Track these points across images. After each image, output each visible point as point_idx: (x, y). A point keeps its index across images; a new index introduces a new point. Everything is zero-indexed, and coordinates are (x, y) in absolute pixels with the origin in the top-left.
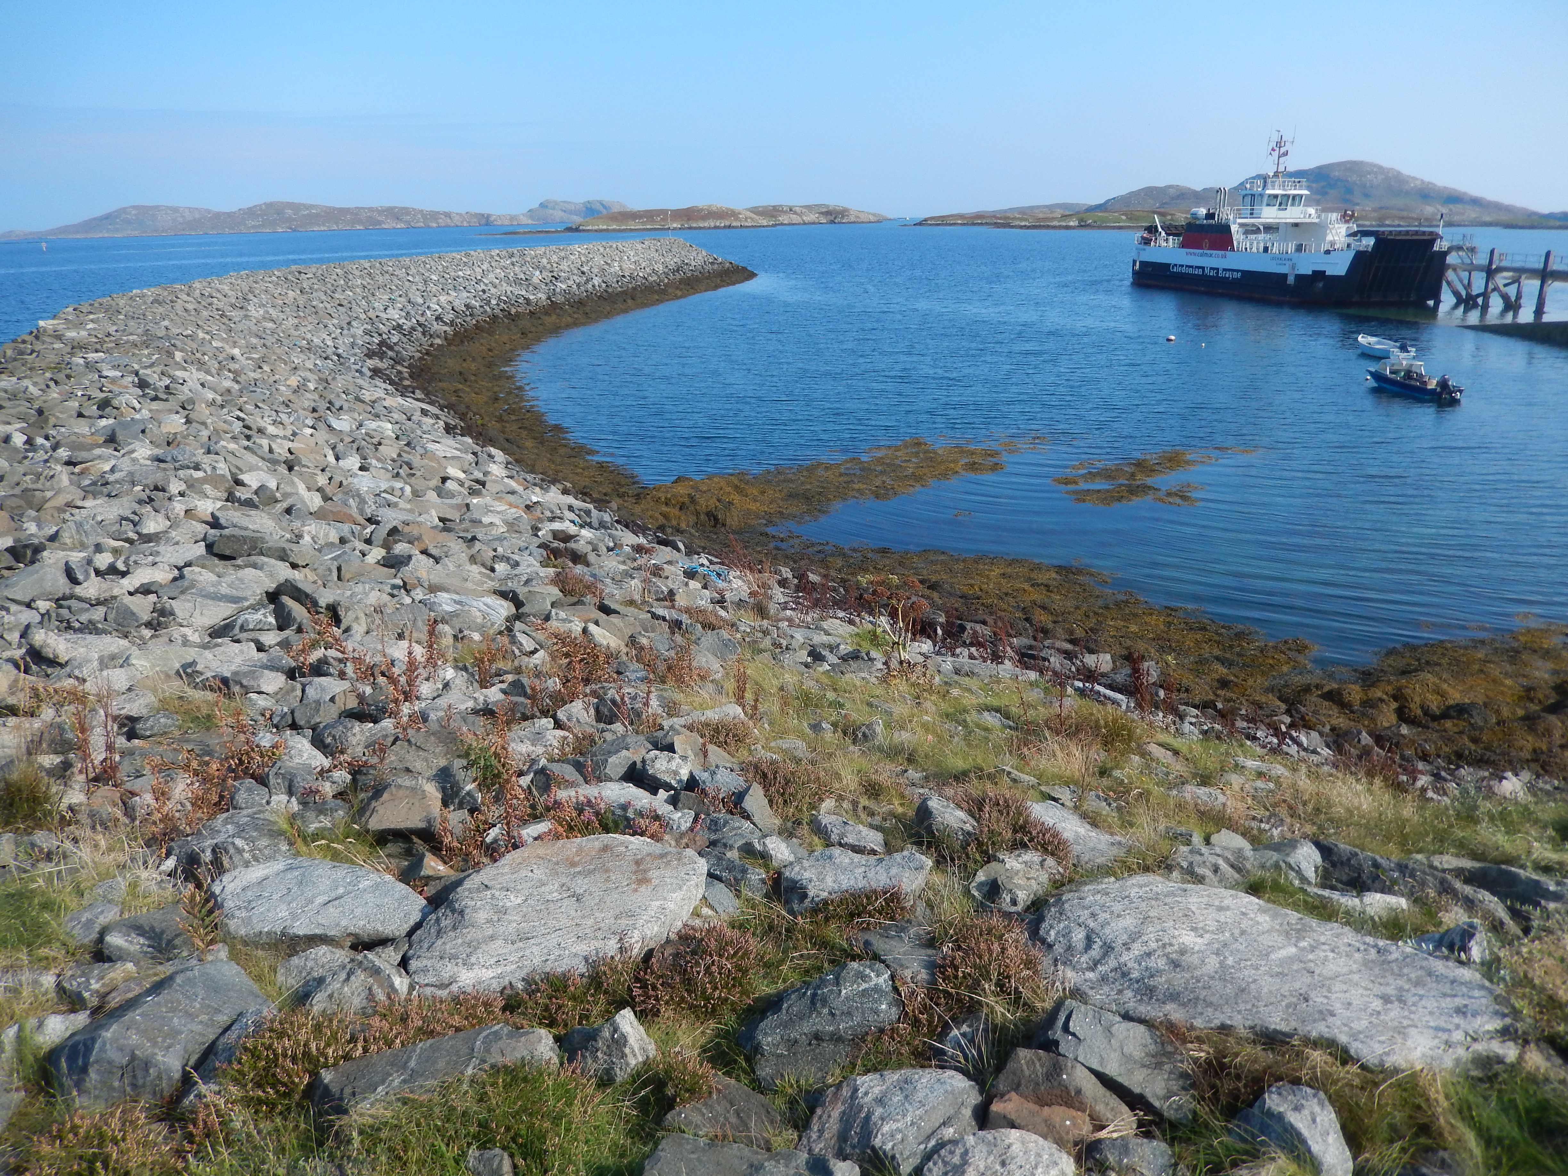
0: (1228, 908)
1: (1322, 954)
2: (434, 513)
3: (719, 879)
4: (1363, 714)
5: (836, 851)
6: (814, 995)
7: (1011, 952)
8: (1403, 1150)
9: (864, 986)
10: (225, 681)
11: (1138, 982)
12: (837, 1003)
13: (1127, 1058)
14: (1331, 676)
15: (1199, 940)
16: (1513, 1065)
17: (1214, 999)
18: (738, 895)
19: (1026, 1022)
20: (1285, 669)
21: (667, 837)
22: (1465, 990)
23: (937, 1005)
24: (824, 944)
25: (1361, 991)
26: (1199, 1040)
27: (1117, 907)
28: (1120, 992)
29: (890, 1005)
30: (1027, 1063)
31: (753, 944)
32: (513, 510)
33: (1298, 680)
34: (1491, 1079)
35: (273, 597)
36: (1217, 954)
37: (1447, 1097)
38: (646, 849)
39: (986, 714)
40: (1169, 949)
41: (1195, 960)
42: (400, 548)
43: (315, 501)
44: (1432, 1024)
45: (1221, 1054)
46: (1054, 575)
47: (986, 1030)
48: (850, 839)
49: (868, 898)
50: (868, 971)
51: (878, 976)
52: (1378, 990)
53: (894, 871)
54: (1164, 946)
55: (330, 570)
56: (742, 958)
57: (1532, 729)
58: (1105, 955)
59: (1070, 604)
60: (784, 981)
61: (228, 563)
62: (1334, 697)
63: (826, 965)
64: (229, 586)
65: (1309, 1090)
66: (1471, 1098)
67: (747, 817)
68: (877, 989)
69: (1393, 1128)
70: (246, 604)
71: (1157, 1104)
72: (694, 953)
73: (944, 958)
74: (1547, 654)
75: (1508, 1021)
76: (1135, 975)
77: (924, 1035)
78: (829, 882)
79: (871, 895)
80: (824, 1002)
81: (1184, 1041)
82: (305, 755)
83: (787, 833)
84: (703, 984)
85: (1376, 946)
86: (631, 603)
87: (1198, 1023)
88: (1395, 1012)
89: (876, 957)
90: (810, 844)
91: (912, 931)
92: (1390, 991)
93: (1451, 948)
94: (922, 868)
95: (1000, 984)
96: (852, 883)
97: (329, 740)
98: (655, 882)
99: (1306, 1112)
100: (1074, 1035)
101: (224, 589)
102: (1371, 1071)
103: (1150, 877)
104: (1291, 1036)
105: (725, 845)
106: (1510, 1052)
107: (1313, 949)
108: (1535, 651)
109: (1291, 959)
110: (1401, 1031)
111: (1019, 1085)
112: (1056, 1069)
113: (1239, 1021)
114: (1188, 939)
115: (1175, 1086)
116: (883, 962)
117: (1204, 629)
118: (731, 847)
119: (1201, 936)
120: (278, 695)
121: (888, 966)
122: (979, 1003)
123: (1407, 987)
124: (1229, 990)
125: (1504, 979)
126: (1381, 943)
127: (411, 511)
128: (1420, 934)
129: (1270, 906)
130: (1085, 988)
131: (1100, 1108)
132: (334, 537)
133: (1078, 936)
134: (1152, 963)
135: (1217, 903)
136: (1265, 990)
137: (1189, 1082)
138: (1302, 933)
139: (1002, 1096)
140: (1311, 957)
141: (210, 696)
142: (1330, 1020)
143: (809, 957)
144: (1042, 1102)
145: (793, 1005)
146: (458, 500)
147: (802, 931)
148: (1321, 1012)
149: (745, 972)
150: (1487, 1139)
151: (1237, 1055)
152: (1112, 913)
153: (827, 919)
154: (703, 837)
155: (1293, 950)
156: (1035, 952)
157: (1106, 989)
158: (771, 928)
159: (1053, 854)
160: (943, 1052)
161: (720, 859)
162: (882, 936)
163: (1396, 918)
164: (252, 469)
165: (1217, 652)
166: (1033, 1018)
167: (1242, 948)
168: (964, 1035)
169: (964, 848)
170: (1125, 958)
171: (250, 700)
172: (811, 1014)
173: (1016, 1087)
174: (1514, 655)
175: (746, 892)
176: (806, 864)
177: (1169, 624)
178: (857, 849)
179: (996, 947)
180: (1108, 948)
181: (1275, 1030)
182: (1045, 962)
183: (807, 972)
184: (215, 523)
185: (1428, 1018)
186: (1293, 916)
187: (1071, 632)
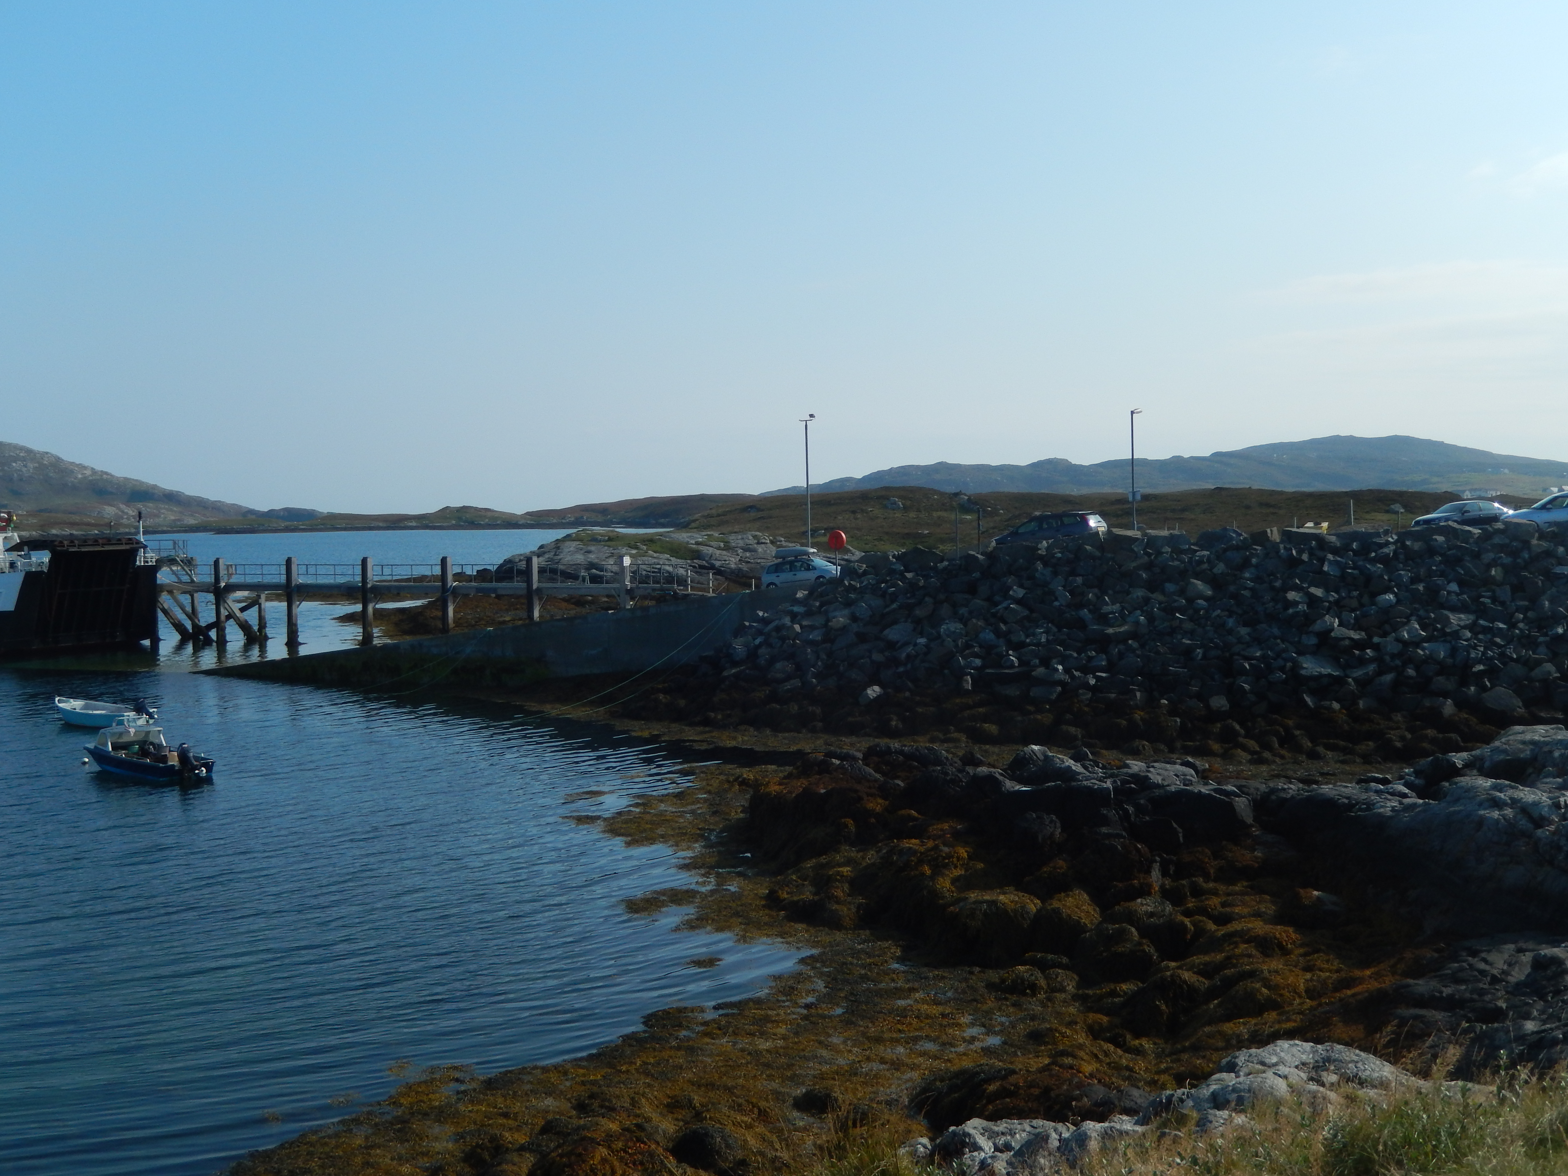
174: (401, 1127)
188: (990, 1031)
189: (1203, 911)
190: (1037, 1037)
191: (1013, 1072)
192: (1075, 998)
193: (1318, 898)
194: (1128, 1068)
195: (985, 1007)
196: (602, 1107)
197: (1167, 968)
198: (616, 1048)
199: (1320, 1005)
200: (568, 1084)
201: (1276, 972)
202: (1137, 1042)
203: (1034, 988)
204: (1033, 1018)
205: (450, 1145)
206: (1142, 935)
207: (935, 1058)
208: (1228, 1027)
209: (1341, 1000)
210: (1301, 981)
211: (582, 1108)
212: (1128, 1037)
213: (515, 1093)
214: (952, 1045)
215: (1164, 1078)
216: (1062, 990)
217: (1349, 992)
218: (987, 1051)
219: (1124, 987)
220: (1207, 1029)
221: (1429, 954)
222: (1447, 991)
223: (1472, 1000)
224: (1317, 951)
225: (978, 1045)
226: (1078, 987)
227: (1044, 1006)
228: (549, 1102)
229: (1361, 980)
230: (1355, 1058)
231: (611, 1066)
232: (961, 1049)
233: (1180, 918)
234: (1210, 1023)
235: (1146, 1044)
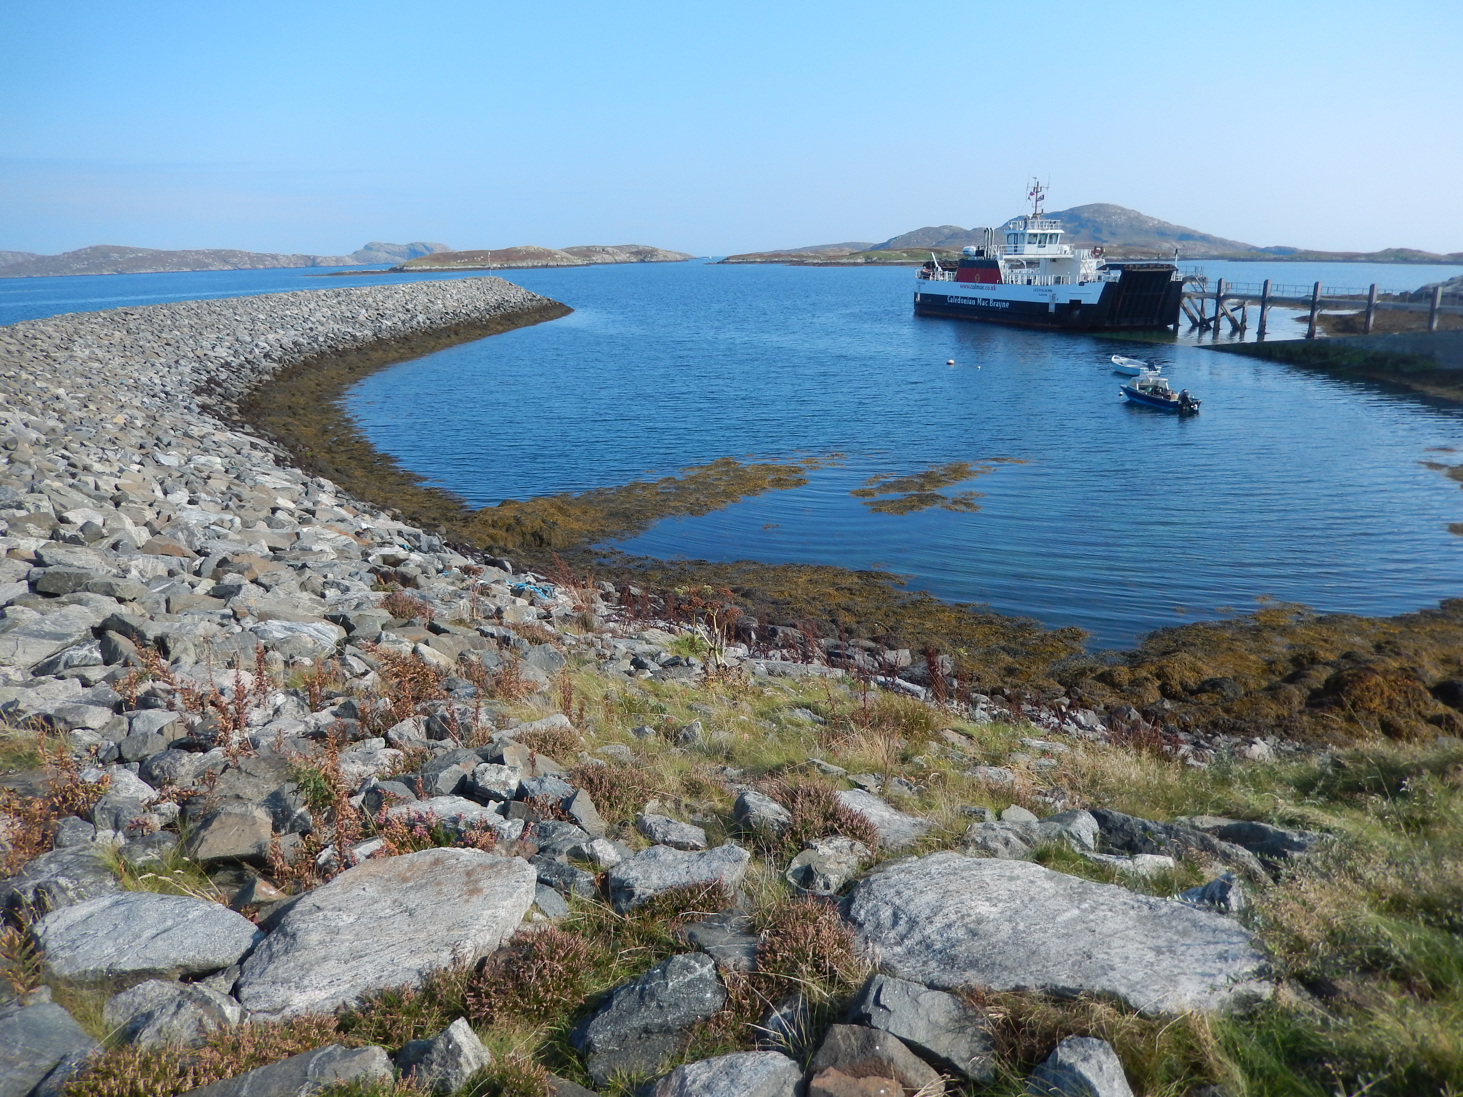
0: (1018, 878)
1: (1101, 914)
2: (264, 543)
3: (549, 884)
4: (1132, 693)
5: (661, 849)
6: (643, 989)
7: (825, 933)
8: (1180, 1088)
9: (690, 977)
10: (48, 719)
11: (940, 952)
12: (664, 996)
13: (933, 1025)
14: (1103, 660)
15: (994, 909)
16: (1269, 1002)
17: (1008, 963)
18: (568, 897)
19: (842, 998)
20: (1063, 655)
21: (497, 847)
22: (1225, 937)
23: (759, 989)
24: (651, 939)
25: (1136, 945)
26: (997, 1002)
27: (920, 884)
28: (925, 963)
29: (714, 993)
30: (843, 1038)
31: (583, 945)
32: (343, 537)
33: (1075, 665)
34: (1251, 1016)
35: (99, 632)
36: (1010, 921)
37: (1215, 1036)
38: (477, 860)
39: (797, 710)
40: (967, 920)
41: (990, 928)
42: (230, 578)
43: (143, 536)
44: (1199, 970)
45: (1017, 1013)
46: (856, 580)
47: (804, 1010)
48: (673, 837)
49: (691, 892)
50: (693, 962)
51: (702, 966)
52: (1151, 943)
53: (715, 865)
54: (963, 917)
55: (158, 603)
56: (573, 959)
57: (1275, 698)
58: (911, 929)
59: (871, 605)
60: (614, 979)
61: (52, 600)
62: (1107, 679)
63: (653, 959)
64: (53, 623)
65: (1095, 1040)
66: (1235, 1035)
67: (575, 822)
68: (701, 979)
69: (1170, 1069)
70: (71, 640)
71: (962, 1066)
72: (526, 958)
73: (764, 945)
74: (1284, 631)
75: (1263, 962)
76: (938, 946)
77: (748, 1020)
78: (655, 880)
79: (693, 889)
80: (652, 995)
81: (984, 1005)
82: (132, 789)
83: (614, 835)
84: (536, 988)
85: (1148, 903)
86: (461, 622)
87: (995, 986)
88: (1166, 962)
89: (700, 949)
90: (636, 844)
91: (734, 920)
92: (1161, 942)
93: (1212, 900)
94: (741, 859)
95: (816, 965)
96: (676, 878)
97: (157, 772)
98: (486, 891)
99: (1093, 1061)
100: (884, 1007)
101: (48, 627)
102: (1149, 1019)
103: (949, 854)
104: (1076, 992)
105: (554, 851)
106: (1266, 990)
107: (1093, 910)
108: (1274, 629)
109: (1075, 921)
110: (1172, 979)
111: (836, 1060)
112: (869, 1041)
113: (1031, 982)
114: (984, 908)
115: (977, 1047)
116: (707, 952)
117: (991, 622)
118: (560, 852)
119: (995, 905)
120: (104, 731)
121: (711, 956)
122: (798, 984)
123: (1175, 938)
124: (1022, 953)
125: (1258, 925)
126: (1152, 900)
127: (241, 542)
128: (1185, 889)
129: (1055, 872)
130: (893, 962)
131: (911, 1075)
132: (162, 570)
133: (886, 914)
134: (952, 934)
135: (1008, 874)
136: (1053, 951)
137: (989, 1043)
138: (1082, 895)
139: (821, 1071)
140: (1092, 917)
141: (32, 734)
142: (1111, 974)
143: (637, 953)
144: (858, 1075)
145: (623, 1001)
146: (288, 530)
147: (630, 929)
148: (1102, 967)
149: (576, 972)
150: (1251, 1072)
151: (1031, 1013)
152: (915, 889)
153: (653, 916)
154: (533, 844)
155: (1076, 912)
156: (846, 932)
157: (913, 961)
158: (600, 928)
159: (861, 838)
160: (766, 1035)
161: (549, 864)
162: (705, 927)
163: (1165, 876)
164: (77, 506)
165: (1003, 643)
166: (847, 995)
167: (1031, 913)
168: (784, 1016)
169: (780, 838)
170: (928, 931)
171: (75, 736)
172: (640, 1008)
173: (834, 1063)
174: (1256, 633)
175: (576, 895)
176: (632, 863)
177: (960, 620)
178: (680, 846)
179: (811, 930)
180: (913, 923)
181: (1063, 988)
182: (857, 941)
183: (635, 967)
184: (38, 561)
185: (1195, 965)
186: (1075, 880)
187: (873, 631)
196: (1391, 651)
198: (1415, 616)
200: (1373, 631)
205: (1284, 650)
211: (1379, 648)
213: (1336, 629)
228: (1357, 639)
231: (1407, 626)
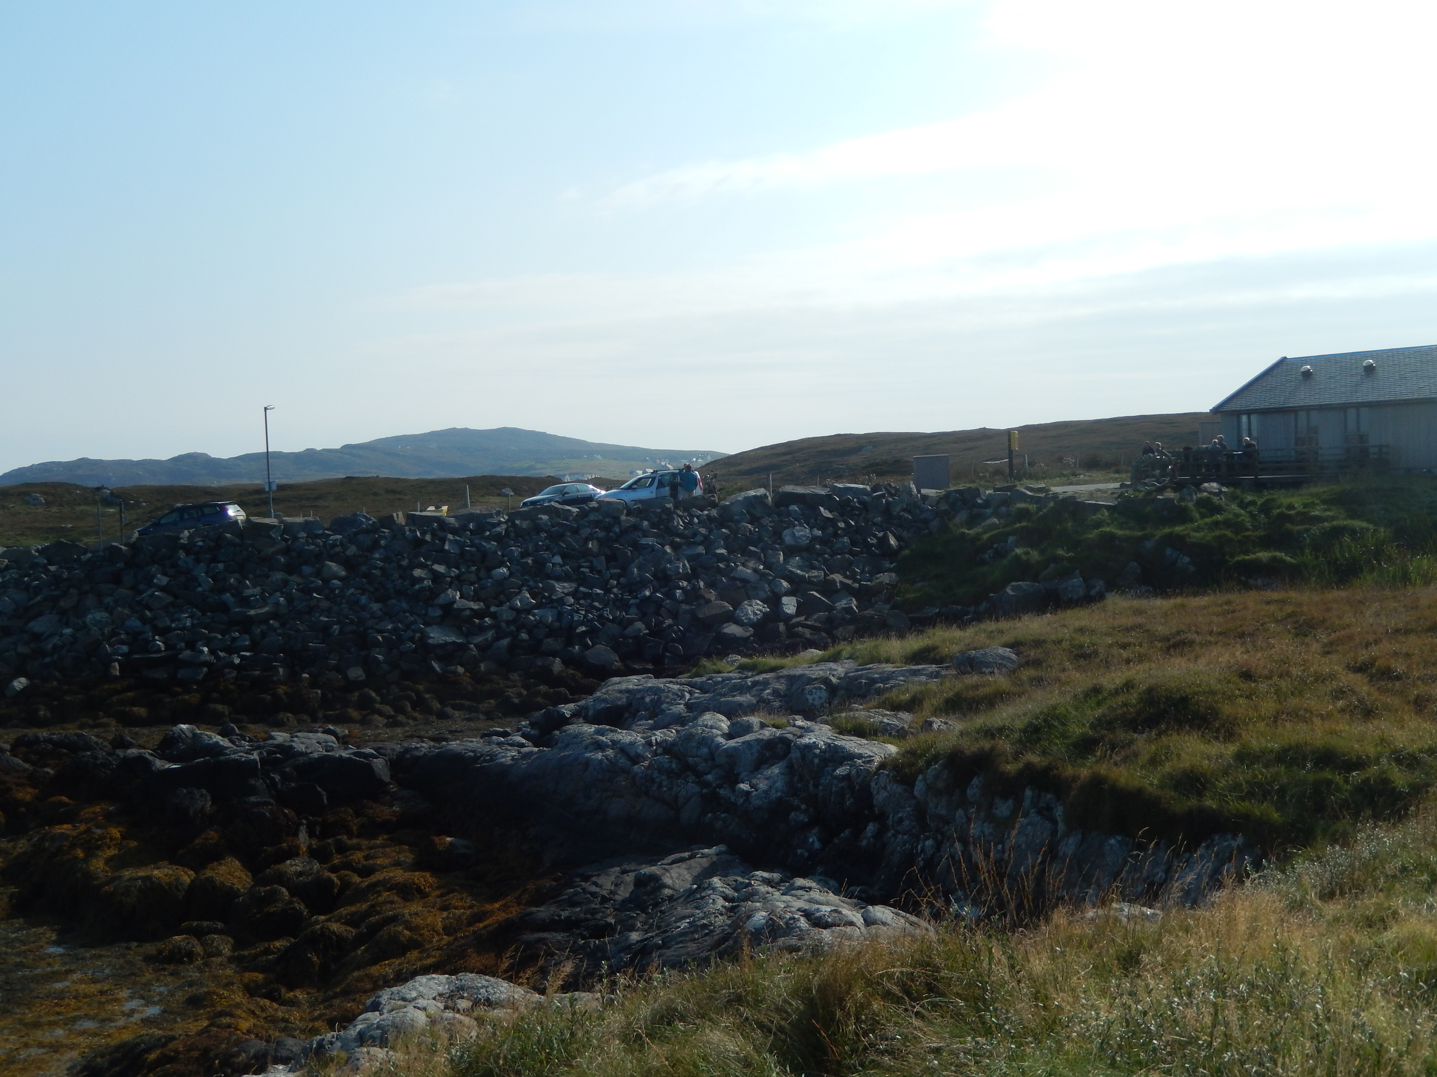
188: (149, 1002)
189: (348, 866)
190: (195, 1002)
191: (173, 1038)
192: (231, 960)
193: (451, 843)
194: (284, 1020)
195: (143, 980)
197: (317, 922)
199: (456, 939)
201: (416, 914)
202: (291, 994)
203: (191, 956)
204: (191, 984)
206: (292, 894)
207: (95, 1035)
208: (375, 970)
209: (474, 932)
210: (438, 919)
212: (283, 990)
214: (111, 1020)
215: (318, 1024)
216: (219, 954)
217: (481, 925)
218: (147, 1022)
219: (278, 944)
220: (356, 974)
221: (548, 883)
222: (564, 914)
223: (587, 920)
224: (452, 891)
225: (137, 1017)
226: (234, 949)
227: (201, 971)
229: (492, 913)
230: (485, 983)
232: (121, 1022)
233: (327, 874)
234: (358, 968)
235: (300, 995)
